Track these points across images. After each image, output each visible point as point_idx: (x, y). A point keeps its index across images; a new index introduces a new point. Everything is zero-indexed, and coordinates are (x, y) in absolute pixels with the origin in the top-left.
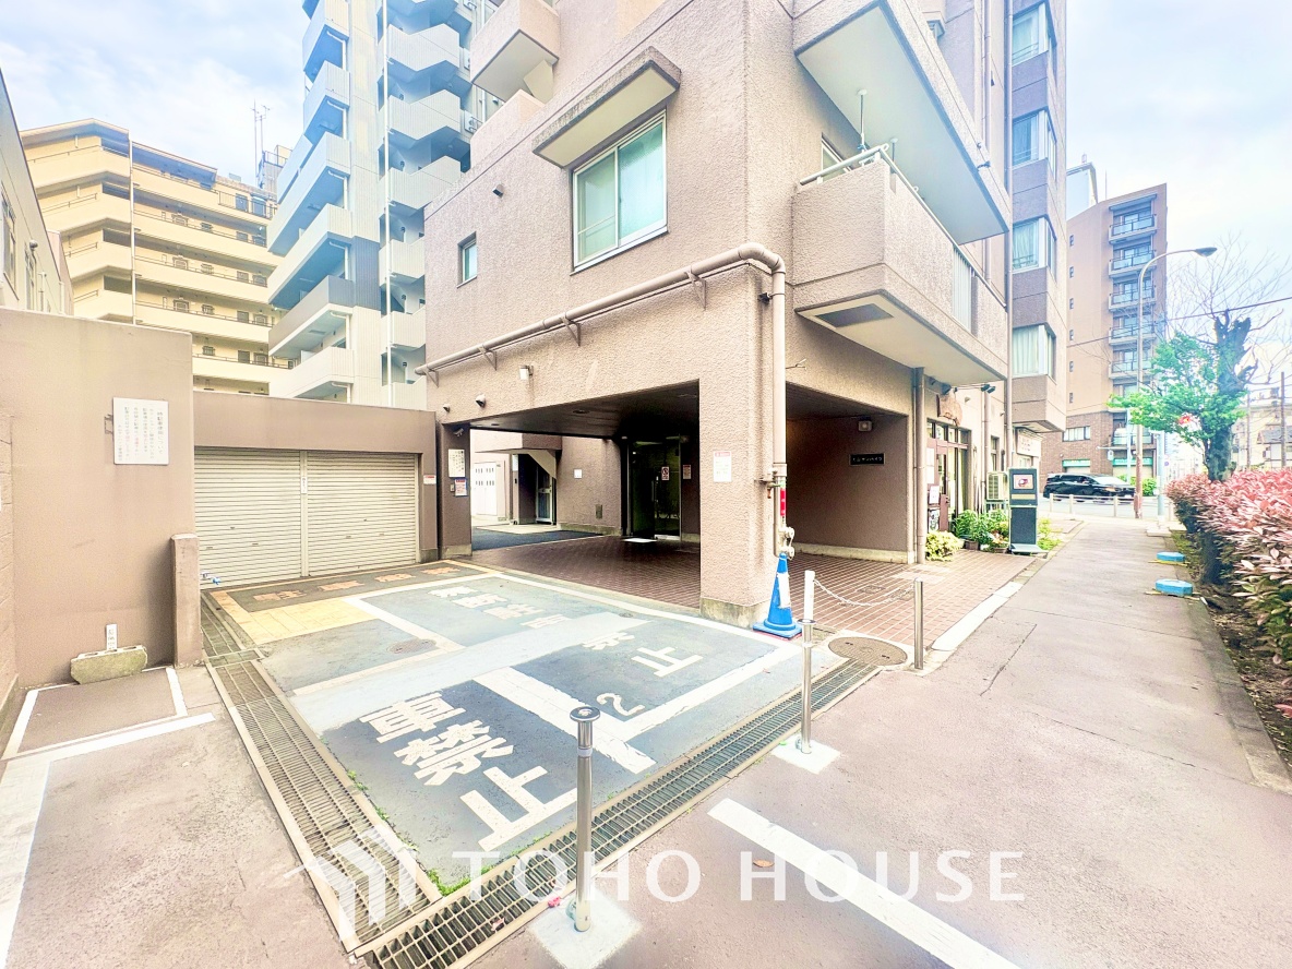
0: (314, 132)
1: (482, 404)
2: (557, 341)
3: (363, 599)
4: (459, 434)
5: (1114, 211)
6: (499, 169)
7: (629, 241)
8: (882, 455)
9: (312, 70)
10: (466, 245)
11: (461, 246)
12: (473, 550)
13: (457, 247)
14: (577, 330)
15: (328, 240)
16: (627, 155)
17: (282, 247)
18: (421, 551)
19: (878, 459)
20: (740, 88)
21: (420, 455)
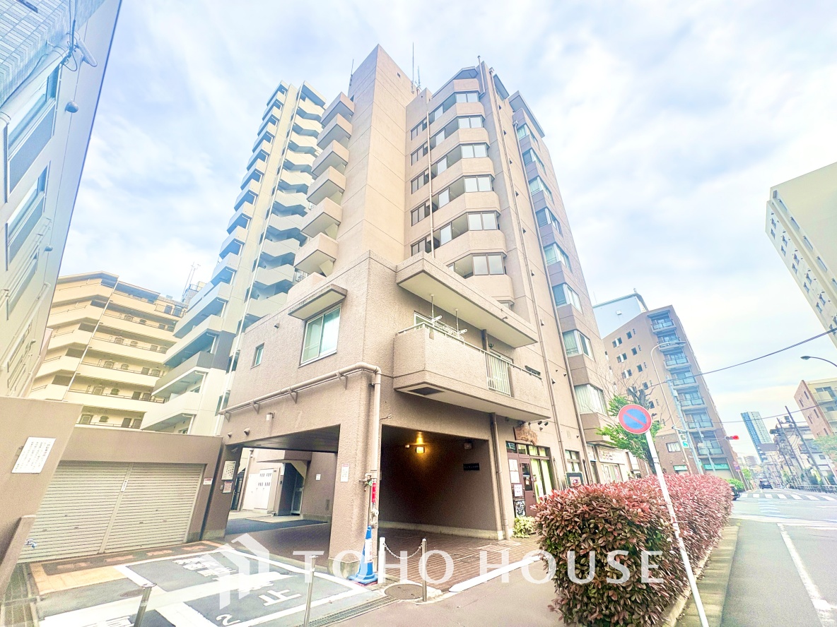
0: (215, 282)
1: (247, 433)
2: (287, 400)
3: (128, 567)
4: (234, 452)
5: (651, 318)
6: (279, 316)
7: (322, 355)
8: (478, 464)
9: (223, 255)
10: (259, 348)
11: (257, 348)
12: (227, 533)
13: (255, 348)
14: (295, 396)
15: (207, 332)
16: (328, 318)
17: (180, 335)
18: (189, 534)
19: (475, 467)
20: (365, 300)
21: (206, 465)
